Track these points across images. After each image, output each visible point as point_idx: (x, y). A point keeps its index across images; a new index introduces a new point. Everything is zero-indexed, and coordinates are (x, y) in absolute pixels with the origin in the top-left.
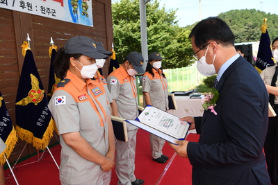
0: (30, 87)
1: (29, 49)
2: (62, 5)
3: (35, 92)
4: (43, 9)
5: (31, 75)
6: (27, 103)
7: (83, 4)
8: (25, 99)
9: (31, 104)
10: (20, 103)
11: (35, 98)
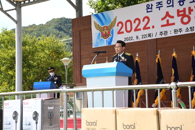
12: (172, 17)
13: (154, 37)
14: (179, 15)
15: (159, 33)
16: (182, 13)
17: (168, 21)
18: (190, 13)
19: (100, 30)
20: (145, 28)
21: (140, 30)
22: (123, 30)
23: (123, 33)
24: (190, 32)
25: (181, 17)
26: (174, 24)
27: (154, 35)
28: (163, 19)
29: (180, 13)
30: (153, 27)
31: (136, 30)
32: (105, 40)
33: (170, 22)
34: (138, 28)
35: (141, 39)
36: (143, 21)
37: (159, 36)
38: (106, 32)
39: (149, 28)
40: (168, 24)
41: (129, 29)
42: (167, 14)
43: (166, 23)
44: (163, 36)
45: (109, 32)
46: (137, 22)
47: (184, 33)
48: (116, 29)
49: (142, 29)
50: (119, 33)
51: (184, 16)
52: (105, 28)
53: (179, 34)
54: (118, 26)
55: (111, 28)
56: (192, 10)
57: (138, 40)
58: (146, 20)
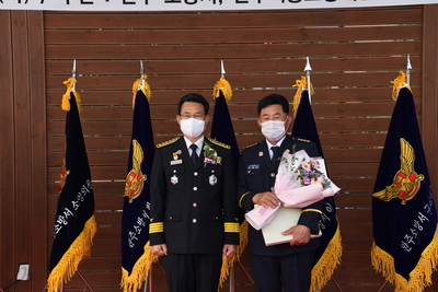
0: (398, 165)
1: (407, 85)
3: (405, 176)
5: (402, 140)
6: (390, 196)
8: (389, 188)
9: (397, 201)
10: (380, 194)
11: (403, 189)
24: (183, 7)
44: (76, 6)
53: (140, 6)
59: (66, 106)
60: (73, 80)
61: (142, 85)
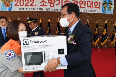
2: (99, 8)
4: (91, 11)
7: (109, 7)
12: (46, 2)
13: (36, 10)
14: (49, 2)
15: (38, 9)
16: (51, 1)
17: (43, 4)
18: (54, 2)
19: (4, 2)
20: (31, 5)
21: (28, 5)
22: (19, 4)
23: (18, 5)
24: (54, 11)
25: (50, 3)
26: (46, 6)
27: (36, 9)
28: (41, 2)
29: (50, 1)
30: (36, 5)
31: (26, 5)
32: (7, 8)
33: (44, 5)
34: (27, 4)
35: (29, 10)
36: (31, 1)
37: (38, 10)
38: (7, 4)
39: (33, 5)
40: (43, 5)
41: (22, 4)
42: (43, 1)
43: (42, 5)
44: (41, 11)
45: (10, 4)
46: (27, 1)
47: (51, 11)
48: (14, 3)
49: (30, 5)
50: (16, 5)
51: (51, 3)
52: (7, 1)
53: (48, 11)
54: (15, 1)
55: (11, 2)
56: (55, 1)
57: (27, 11)
58: (32, 1)
59: (40, 23)
60: (41, 20)
61: (49, 20)
